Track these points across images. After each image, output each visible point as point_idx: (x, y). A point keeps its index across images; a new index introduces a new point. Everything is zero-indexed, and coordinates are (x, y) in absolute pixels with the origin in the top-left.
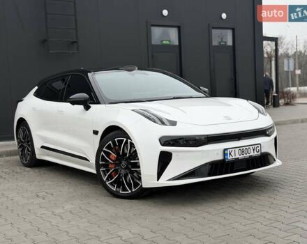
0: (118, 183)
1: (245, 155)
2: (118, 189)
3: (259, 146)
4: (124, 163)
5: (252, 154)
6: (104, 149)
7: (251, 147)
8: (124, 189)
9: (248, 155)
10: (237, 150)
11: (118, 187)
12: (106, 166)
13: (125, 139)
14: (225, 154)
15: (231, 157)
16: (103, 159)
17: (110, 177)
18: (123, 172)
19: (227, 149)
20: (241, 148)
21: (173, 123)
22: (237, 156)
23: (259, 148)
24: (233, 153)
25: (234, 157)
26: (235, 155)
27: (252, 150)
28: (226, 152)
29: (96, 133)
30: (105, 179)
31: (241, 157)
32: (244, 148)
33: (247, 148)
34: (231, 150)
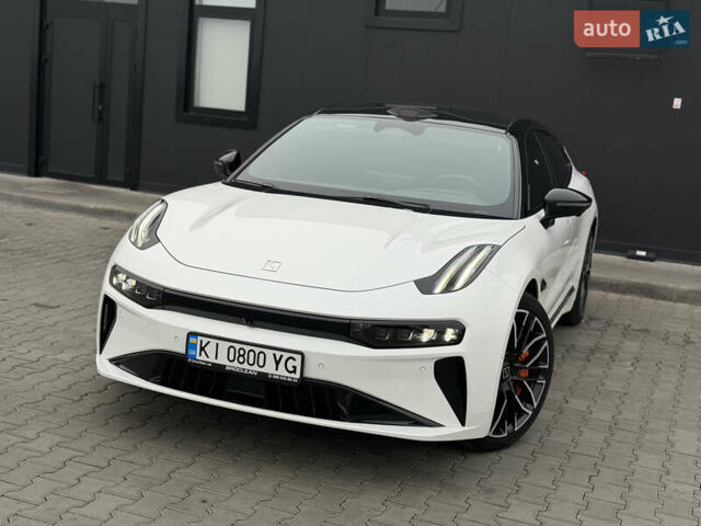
1: (246, 366)
3: (298, 357)
5: (270, 369)
7: (269, 353)
9: (255, 368)
10: (224, 346)
14: (188, 344)
15: (203, 358)
19: (195, 334)
20: (238, 346)
22: (222, 360)
23: (298, 363)
24: (210, 349)
25: (212, 359)
26: (216, 356)
27: (271, 361)
28: (193, 340)
31: (235, 366)
32: (247, 348)
33: (257, 350)
34: (205, 340)
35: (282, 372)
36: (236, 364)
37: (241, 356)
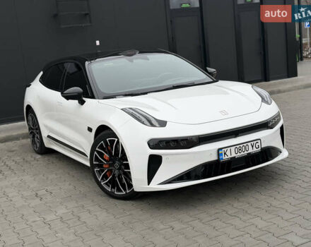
0: (113, 183)
1: (242, 153)
2: (113, 190)
3: (259, 141)
4: (117, 164)
5: (251, 150)
6: (97, 149)
7: (249, 144)
8: (119, 190)
9: (246, 152)
10: (233, 148)
11: (113, 187)
12: (100, 166)
13: (116, 140)
14: (219, 154)
15: (226, 157)
16: (97, 159)
17: (105, 177)
18: (117, 172)
19: (221, 149)
20: (238, 147)
21: (163, 124)
22: (234, 155)
23: (259, 144)
24: (228, 153)
25: (230, 156)
26: (231, 154)
27: (250, 147)
28: (220, 152)
29: (90, 130)
30: (100, 180)
31: (239, 155)
32: (241, 146)
33: (245, 145)
34: (225, 150)
35: (255, 149)
36: (239, 154)
37: (240, 150)
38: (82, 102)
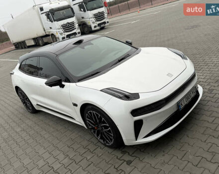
9: (191, 98)
14: (178, 106)
15: (182, 106)
23: (195, 90)
31: (188, 102)
35: (194, 94)
37: (188, 98)
38: (63, 86)
